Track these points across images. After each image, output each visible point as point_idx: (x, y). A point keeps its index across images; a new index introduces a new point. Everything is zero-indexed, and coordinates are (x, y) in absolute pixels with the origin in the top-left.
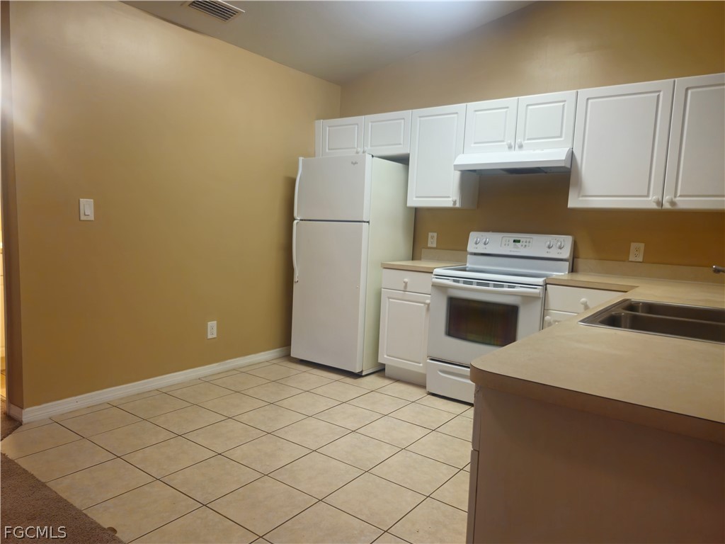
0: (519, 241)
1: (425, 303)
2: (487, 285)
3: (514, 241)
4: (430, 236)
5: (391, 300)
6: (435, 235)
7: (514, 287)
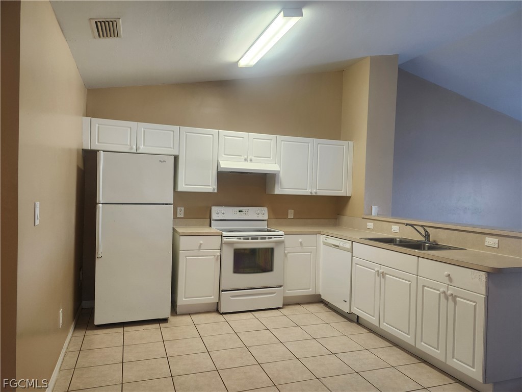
0: (242, 211)
1: (214, 256)
2: (257, 239)
3: (239, 211)
4: (178, 210)
5: (187, 258)
6: (183, 209)
7: (271, 238)
